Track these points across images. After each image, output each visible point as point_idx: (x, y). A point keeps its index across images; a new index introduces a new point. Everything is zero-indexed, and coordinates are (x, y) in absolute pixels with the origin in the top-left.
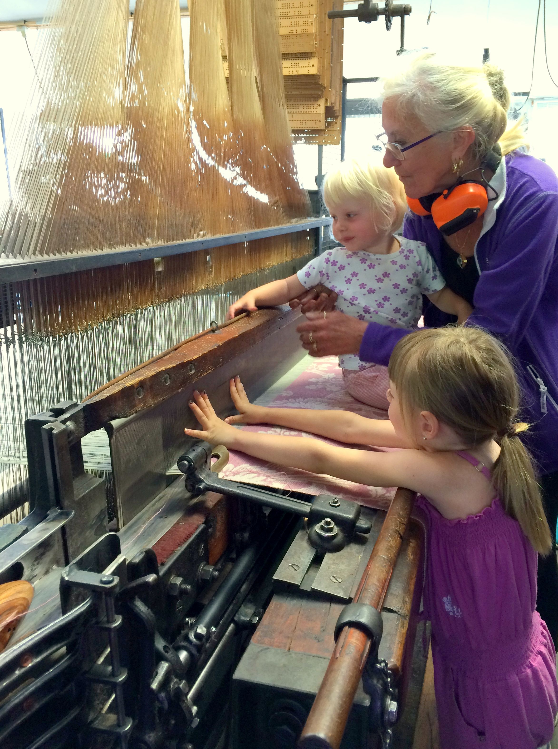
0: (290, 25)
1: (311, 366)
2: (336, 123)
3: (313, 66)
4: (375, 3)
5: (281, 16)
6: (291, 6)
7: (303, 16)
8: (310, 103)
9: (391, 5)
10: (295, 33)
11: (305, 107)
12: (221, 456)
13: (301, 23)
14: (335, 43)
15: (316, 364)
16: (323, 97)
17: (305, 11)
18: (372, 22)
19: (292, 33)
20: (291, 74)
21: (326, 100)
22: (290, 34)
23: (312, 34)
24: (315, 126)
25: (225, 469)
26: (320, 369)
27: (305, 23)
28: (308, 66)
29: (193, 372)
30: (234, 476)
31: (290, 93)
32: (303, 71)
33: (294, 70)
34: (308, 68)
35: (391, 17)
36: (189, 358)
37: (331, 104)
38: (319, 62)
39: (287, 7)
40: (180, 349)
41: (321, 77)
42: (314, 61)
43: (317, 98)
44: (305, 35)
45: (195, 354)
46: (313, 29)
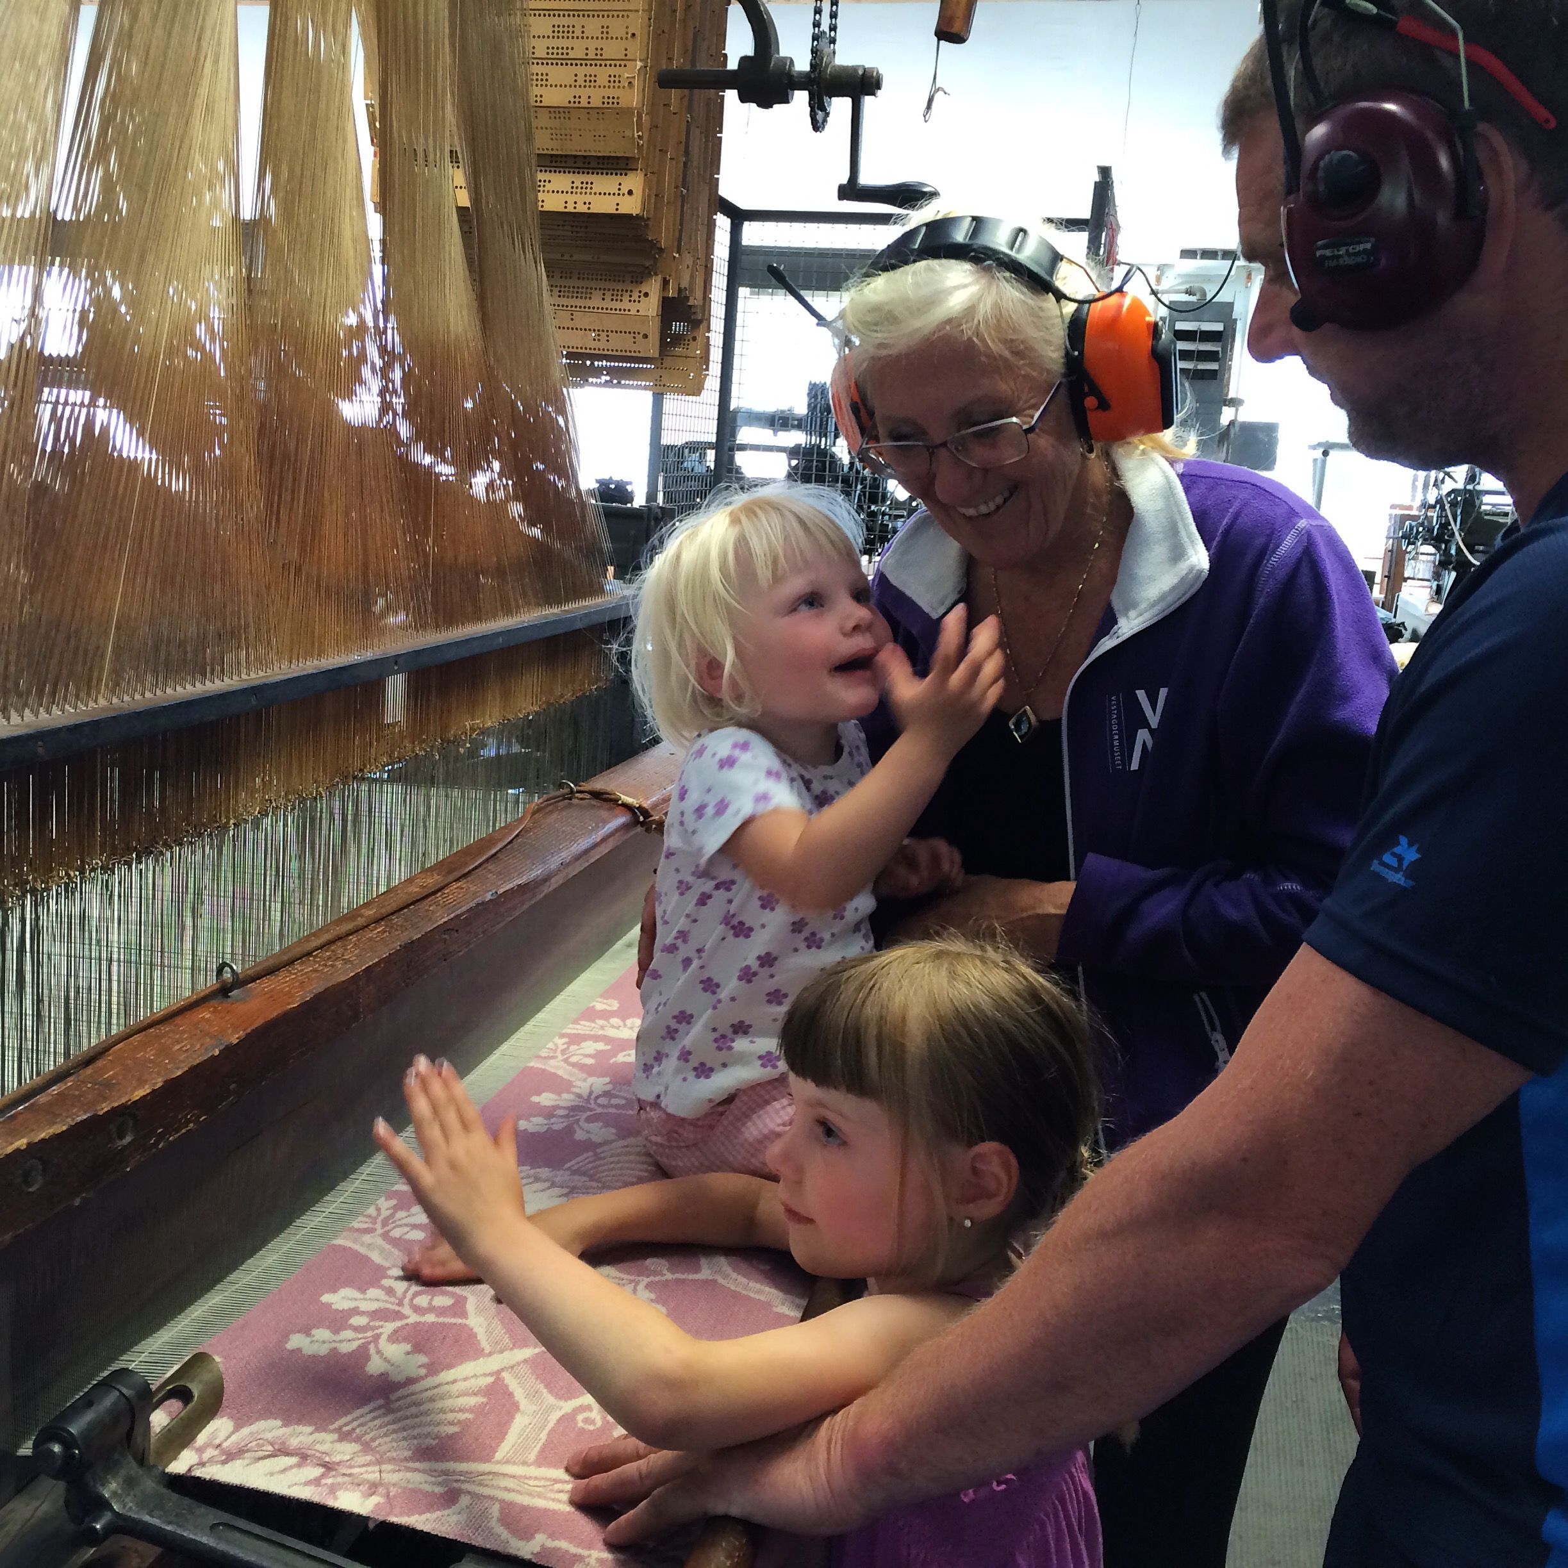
0: (573, 84)
1: (550, 1045)
2: (694, 339)
3: (630, 192)
4: (786, 58)
5: (550, 56)
6: (578, 33)
7: (608, 63)
8: (620, 286)
9: (827, 66)
10: (584, 103)
11: (608, 296)
12: (196, 1394)
13: (602, 79)
14: (696, 132)
15: (565, 1040)
16: (656, 274)
17: (612, 50)
18: (775, 106)
19: (577, 105)
20: (570, 209)
21: (665, 283)
22: (572, 105)
23: (629, 111)
24: (634, 347)
25: (202, 1438)
26: (574, 1059)
27: (614, 81)
28: (617, 192)
29: (128, 1139)
30: (224, 1462)
31: (567, 257)
32: (603, 205)
33: (580, 199)
34: (617, 199)
35: (826, 99)
36: (120, 1098)
37: (680, 290)
38: (647, 183)
39: (566, 35)
40: (100, 1063)
41: (650, 223)
42: (635, 181)
43: (640, 276)
44: (610, 112)
45: (141, 1083)
46: (633, 98)
